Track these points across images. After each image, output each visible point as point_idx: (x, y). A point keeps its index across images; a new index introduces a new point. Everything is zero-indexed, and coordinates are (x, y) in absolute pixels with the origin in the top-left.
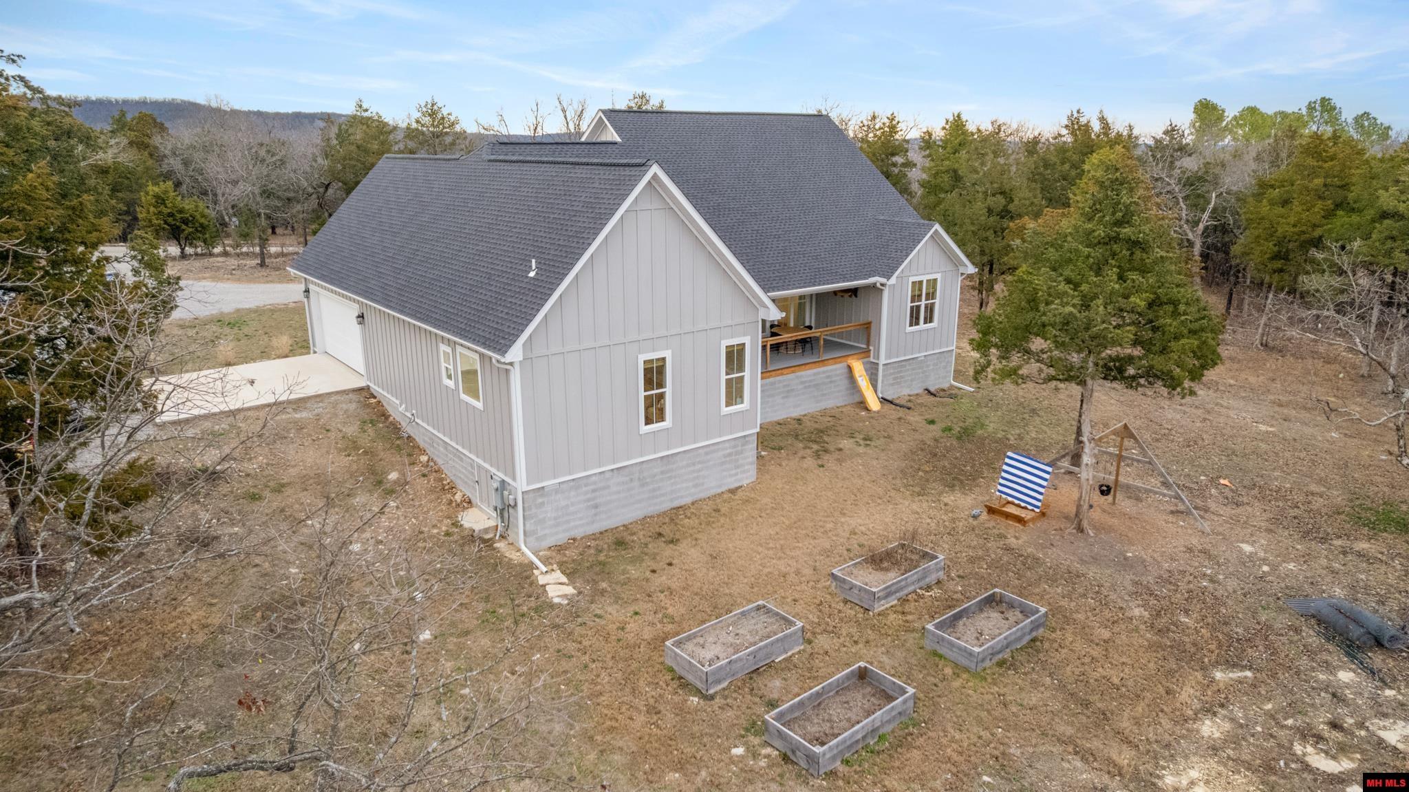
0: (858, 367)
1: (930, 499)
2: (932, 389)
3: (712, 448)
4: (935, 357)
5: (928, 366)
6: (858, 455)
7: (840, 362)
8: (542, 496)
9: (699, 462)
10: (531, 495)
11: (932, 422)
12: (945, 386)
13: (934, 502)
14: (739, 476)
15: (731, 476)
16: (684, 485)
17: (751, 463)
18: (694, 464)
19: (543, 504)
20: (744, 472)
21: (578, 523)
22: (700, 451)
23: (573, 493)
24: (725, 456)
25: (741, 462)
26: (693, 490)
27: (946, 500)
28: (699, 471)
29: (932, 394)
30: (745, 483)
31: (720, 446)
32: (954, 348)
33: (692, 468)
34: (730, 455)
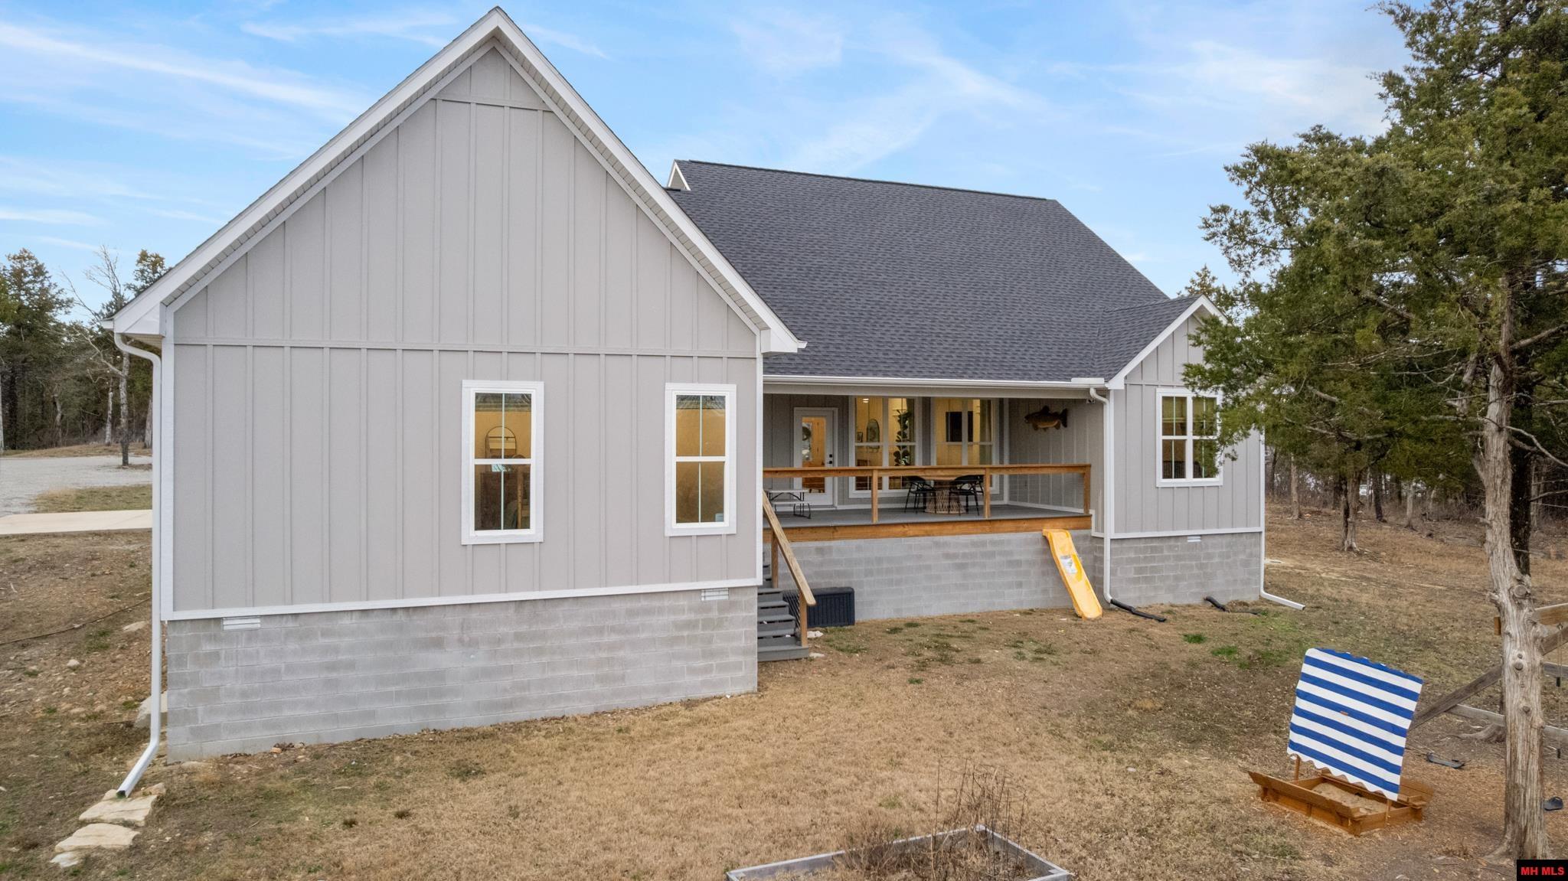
0: (1062, 542)
1: (1126, 758)
2: (1222, 601)
3: (644, 603)
4: (1225, 540)
5: (1209, 556)
6: (1011, 673)
7: (1026, 530)
8: (214, 638)
9: (613, 630)
10: (186, 633)
11: (1198, 639)
12: (1250, 598)
13: (1136, 765)
14: (714, 676)
15: (693, 671)
16: (575, 673)
17: (746, 652)
18: (600, 631)
19: (216, 655)
20: (722, 668)
21: (299, 712)
22: (616, 605)
23: (292, 646)
24: (679, 626)
25: (717, 644)
26: (597, 688)
27: (1165, 763)
28: (612, 647)
29: (1216, 605)
30: (729, 691)
31: (667, 602)
32: (1262, 528)
33: (594, 639)
34: (690, 625)
